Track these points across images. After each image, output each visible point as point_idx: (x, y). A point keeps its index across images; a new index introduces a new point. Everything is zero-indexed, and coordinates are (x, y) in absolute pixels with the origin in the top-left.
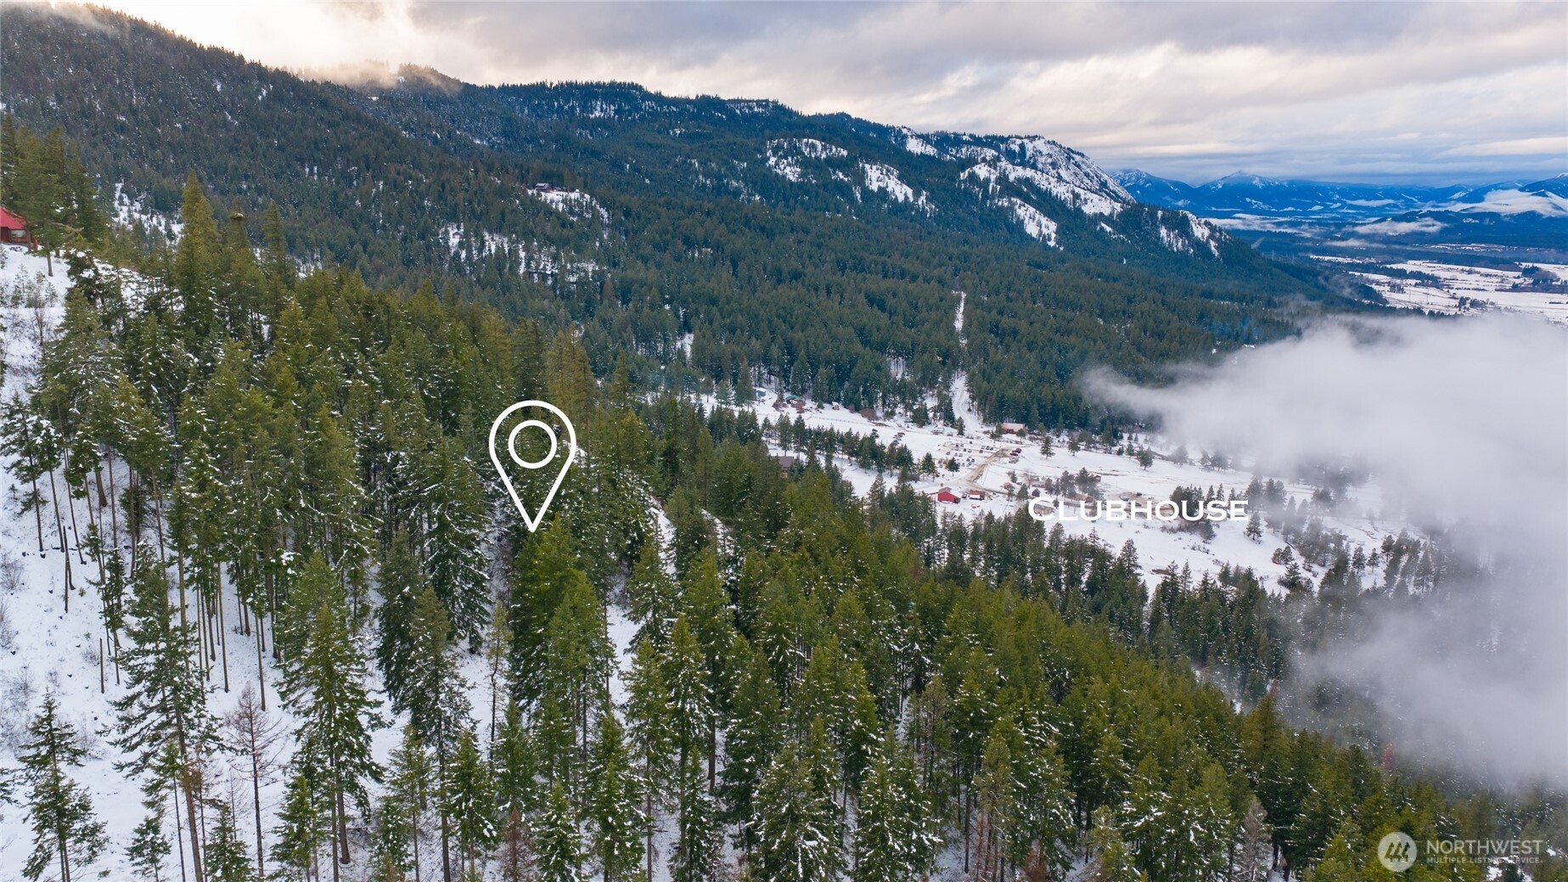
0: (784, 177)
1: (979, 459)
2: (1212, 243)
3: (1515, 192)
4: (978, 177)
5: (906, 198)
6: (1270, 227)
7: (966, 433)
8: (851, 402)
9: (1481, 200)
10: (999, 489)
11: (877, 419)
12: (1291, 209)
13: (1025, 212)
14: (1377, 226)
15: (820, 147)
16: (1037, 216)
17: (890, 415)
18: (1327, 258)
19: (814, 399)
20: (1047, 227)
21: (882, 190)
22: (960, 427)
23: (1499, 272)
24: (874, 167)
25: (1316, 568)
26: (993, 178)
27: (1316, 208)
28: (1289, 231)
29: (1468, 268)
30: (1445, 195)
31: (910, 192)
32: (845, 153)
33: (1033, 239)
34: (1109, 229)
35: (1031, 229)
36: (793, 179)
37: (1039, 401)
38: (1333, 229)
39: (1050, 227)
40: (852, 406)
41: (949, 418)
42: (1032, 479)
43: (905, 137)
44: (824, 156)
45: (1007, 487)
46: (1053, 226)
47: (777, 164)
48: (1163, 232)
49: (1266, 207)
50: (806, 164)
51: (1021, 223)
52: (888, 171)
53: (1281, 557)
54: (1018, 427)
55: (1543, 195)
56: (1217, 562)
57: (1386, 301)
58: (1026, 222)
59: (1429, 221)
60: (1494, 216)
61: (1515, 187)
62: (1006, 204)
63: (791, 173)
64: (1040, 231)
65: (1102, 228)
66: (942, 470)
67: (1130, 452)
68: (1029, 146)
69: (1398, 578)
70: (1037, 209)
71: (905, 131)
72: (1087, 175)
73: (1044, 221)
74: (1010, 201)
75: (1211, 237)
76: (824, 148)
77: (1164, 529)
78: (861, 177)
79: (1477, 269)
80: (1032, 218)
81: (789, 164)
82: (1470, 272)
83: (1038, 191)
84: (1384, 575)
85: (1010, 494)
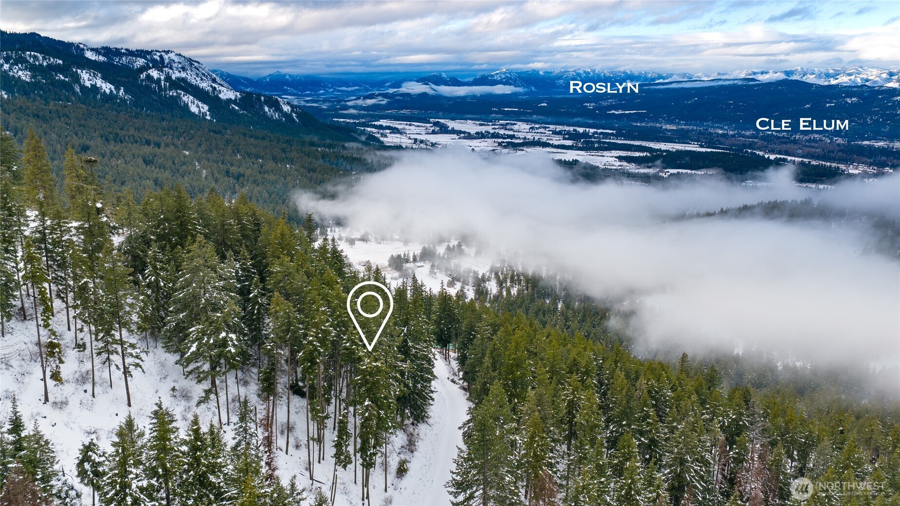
0: (19, 77)
2: (294, 115)
3: (414, 83)
4: (153, 77)
5: (111, 91)
6: (303, 103)
9: (400, 87)
12: (308, 92)
13: (187, 99)
14: (357, 102)
15: (41, 58)
16: (196, 102)
18: (342, 120)
20: (203, 108)
21: (94, 86)
23: (423, 124)
24: (84, 71)
26: (162, 78)
27: (321, 92)
28: (315, 105)
29: (409, 123)
30: (381, 84)
31: (113, 87)
32: (61, 62)
33: (197, 115)
34: (237, 108)
35: (194, 109)
36: (28, 80)
38: (335, 103)
39: (205, 108)
43: (83, 50)
44: (45, 64)
46: (206, 108)
47: (10, 69)
48: (266, 109)
49: (295, 91)
50: (33, 69)
51: (186, 106)
52: (94, 74)
55: (427, 84)
57: (382, 142)
58: (190, 104)
59: (380, 98)
60: (408, 95)
61: (413, 80)
62: (175, 94)
63: (25, 76)
64: (200, 111)
65: (233, 107)
68: (166, 57)
70: (194, 96)
71: (82, 46)
72: (203, 74)
73: (200, 104)
74: (177, 92)
75: (292, 111)
76: (44, 59)
78: (77, 79)
79: (413, 123)
80: (193, 103)
81: (20, 69)
82: (410, 125)
83: (191, 85)
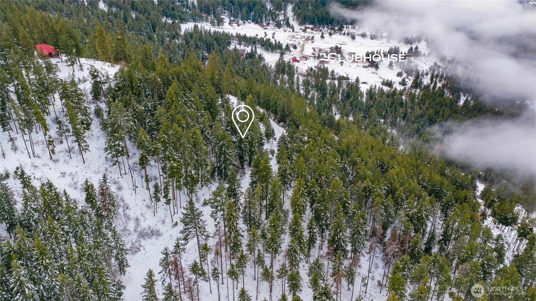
1: (302, 43)
7: (295, 31)
8: (255, 20)
10: (310, 55)
11: (264, 26)
17: (268, 24)
19: (242, 19)
22: (293, 28)
25: (410, 77)
37: (317, 15)
40: (255, 22)
41: (288, 24)
42: (320, 50)
45: (313, 54)
53: (399, 75)
54: (311, 26)
56: (380, 77)
66: (292, 49)
67: (348, 34)
69: (434, 79)
77: (363, 67)
84: (430, 78)
85: (315, 57)
